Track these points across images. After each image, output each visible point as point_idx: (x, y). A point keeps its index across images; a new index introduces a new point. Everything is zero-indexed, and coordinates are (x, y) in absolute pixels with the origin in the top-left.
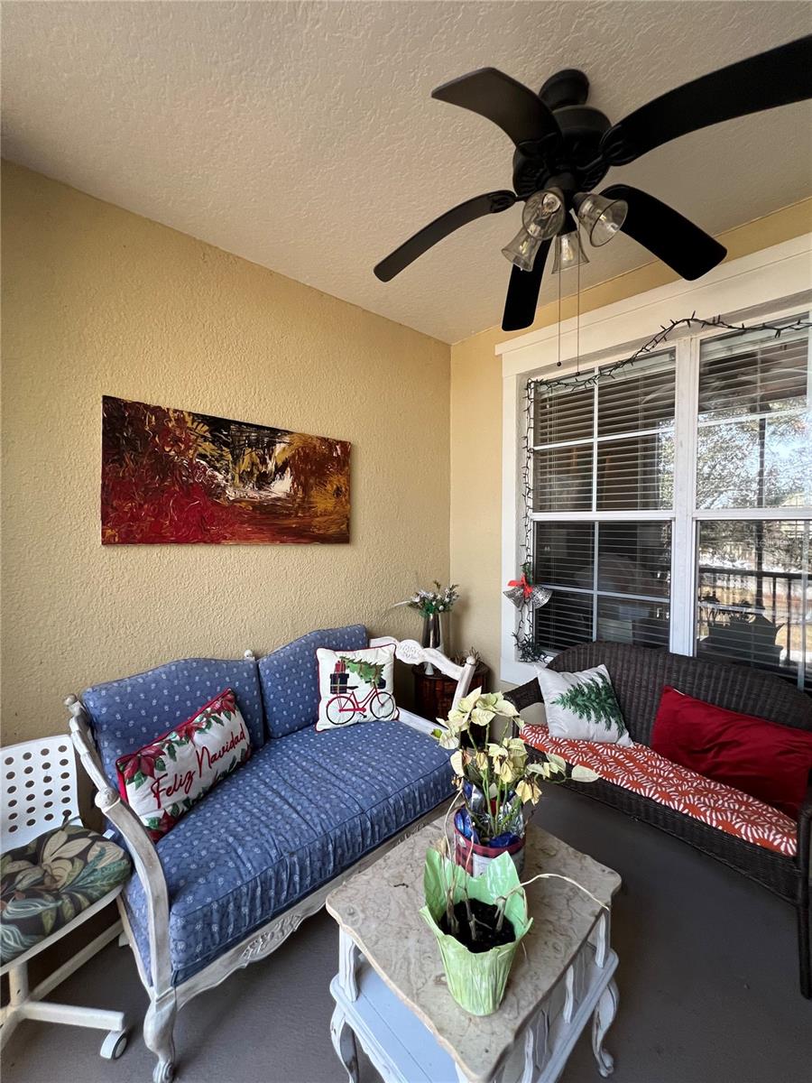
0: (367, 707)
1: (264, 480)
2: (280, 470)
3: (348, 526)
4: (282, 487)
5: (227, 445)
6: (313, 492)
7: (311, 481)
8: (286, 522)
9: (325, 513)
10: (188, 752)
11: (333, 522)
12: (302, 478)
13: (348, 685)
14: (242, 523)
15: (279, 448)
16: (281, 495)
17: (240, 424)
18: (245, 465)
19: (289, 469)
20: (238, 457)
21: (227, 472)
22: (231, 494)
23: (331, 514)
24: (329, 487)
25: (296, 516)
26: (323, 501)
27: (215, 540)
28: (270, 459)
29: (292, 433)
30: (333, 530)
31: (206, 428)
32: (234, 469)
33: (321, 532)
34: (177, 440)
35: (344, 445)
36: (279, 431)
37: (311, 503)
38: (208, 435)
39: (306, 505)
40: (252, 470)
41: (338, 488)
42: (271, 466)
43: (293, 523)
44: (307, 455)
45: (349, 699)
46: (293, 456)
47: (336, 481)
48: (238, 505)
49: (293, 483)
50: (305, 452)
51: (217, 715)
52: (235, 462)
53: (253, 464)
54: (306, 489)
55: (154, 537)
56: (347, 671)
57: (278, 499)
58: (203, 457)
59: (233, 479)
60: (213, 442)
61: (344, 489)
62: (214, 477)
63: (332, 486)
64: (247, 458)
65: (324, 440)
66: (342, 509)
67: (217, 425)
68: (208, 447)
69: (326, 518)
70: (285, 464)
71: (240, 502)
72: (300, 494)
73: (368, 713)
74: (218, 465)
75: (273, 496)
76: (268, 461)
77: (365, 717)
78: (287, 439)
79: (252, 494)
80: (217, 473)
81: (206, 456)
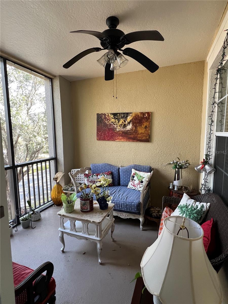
0: (136, 186)
1: (125, 126)
2: (129, 123)
3: (149, 137)
4: (129, 127)
5: (117, 119)
6: (138, 128)
7: (137, 125)
8: (130, 136)
9: (142, 133)
10: (95, 178)
11: (144, 136)
12: (135, 124)
13: (134, 179)
14: (120, 136)
15: (129, 117)
16: (129, 129)
17: (120, 113)
18: (121, 123)
19: (131, 122)
20: (119, 121)
21: (117, 125)
22: (118, 130)
23: (143, 134)
24: (143, 126)
25: (133, 134)
26: (141, 130)
27: (114, 140)
28: (126, 120)
29: (132, 113)
30: (144, 138)
31: (113, 116)
32: (118, 124)
33: (140, 139)
34: (108, 119)
35: (148, 113)
36: (129, 113)
37: (137, 131)
38: (113, 117)
39: (136, 132)
40: (122, 124)
41: (146, 126)
42: (127, 122)
43: (132, 136)
44: (136, 118)
45: (133, 182)
46: (132, 119)
47: (145, 124)
48: (119, 132)
49: (132, 126)
50: (136, 117)
51: (105, 174)
52: (118, 122)
53: (122, 122)
54: (136, 127)
55: (104, 139)
56: (135, 176)
57: (128, 130)
58: (112, 122)
59: (118, 126)
60: (114, 119)
61: (148, 126)
62: (114, 126)
63: (144, 126)
64: (121, 121)
65: (141, 113)
66: (147, 132)
67: (115, 115)
68: (113, 120)
69: (142, 135)
70: (130, 121)
71: (119, 131)
72: (134, 129)
73: (136, 187)
74: (115, 124)
75: (127, 130)
76: (126, 121)
77: (135, 188)
78: (131, 115)
79: (122, 129)
80: (115, 125)
81: (113, 122)
